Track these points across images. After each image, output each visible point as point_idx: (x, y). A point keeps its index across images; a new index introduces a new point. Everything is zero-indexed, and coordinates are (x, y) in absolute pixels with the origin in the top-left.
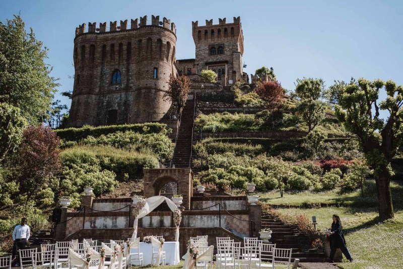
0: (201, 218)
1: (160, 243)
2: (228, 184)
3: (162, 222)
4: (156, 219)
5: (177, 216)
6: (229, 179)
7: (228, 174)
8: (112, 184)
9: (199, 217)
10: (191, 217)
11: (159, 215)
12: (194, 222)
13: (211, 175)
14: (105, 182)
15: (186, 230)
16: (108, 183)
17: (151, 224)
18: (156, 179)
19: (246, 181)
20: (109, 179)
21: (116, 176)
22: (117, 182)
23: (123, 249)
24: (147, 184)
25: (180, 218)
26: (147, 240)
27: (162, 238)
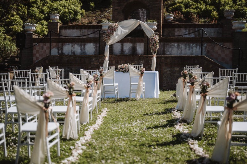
0: (178, 46)
1: (140, 73)
2: (195, 14)
3: (134, 49)
4: (127, 47)
5: (154, 42)
6: (197, 8)
7: (195, 3)
8: (79, 12)
9: (176, 44)
10: (167, 45)
11: (131, 41)
12: (170, 49)
13: (178, 4)
14: (71, 11)
15: (163, 58)
16: (74, 11)
17: (122, 51)
18: (125, 4)
19: (214, 10)
20: (76, 8)
21: (81, 5)
22: (83, 11)
23: (96, 81)
24: (116, 9)
25: (158, 45)
26: (122, 69)
27: (142, 67)
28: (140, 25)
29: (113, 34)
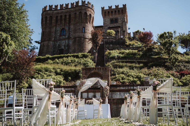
0: (120, 94)
1: (100, 103)
2: (128, 82)
3: (95, 96)
4: (91, 95)
5: (106, 90)
6: (128, 80)
7: (127, 77)
8: (62, 82)
9: (119, 93)
10: (114, 93)
11: (93, 92)
12: (115, 96)
13: (118, 78)
14: (58, 81)
16: (60, 81)
18: (89, 74)
19: (138, 81)
20: (60, 79)
21: (64, 78)
22: (65, 81)
23: (75, 102)
24: (84, 77)
25: (109, 91)
26: (89, 102)
27: (101, 99)
28: (98, 81)
29: (83, 86)
